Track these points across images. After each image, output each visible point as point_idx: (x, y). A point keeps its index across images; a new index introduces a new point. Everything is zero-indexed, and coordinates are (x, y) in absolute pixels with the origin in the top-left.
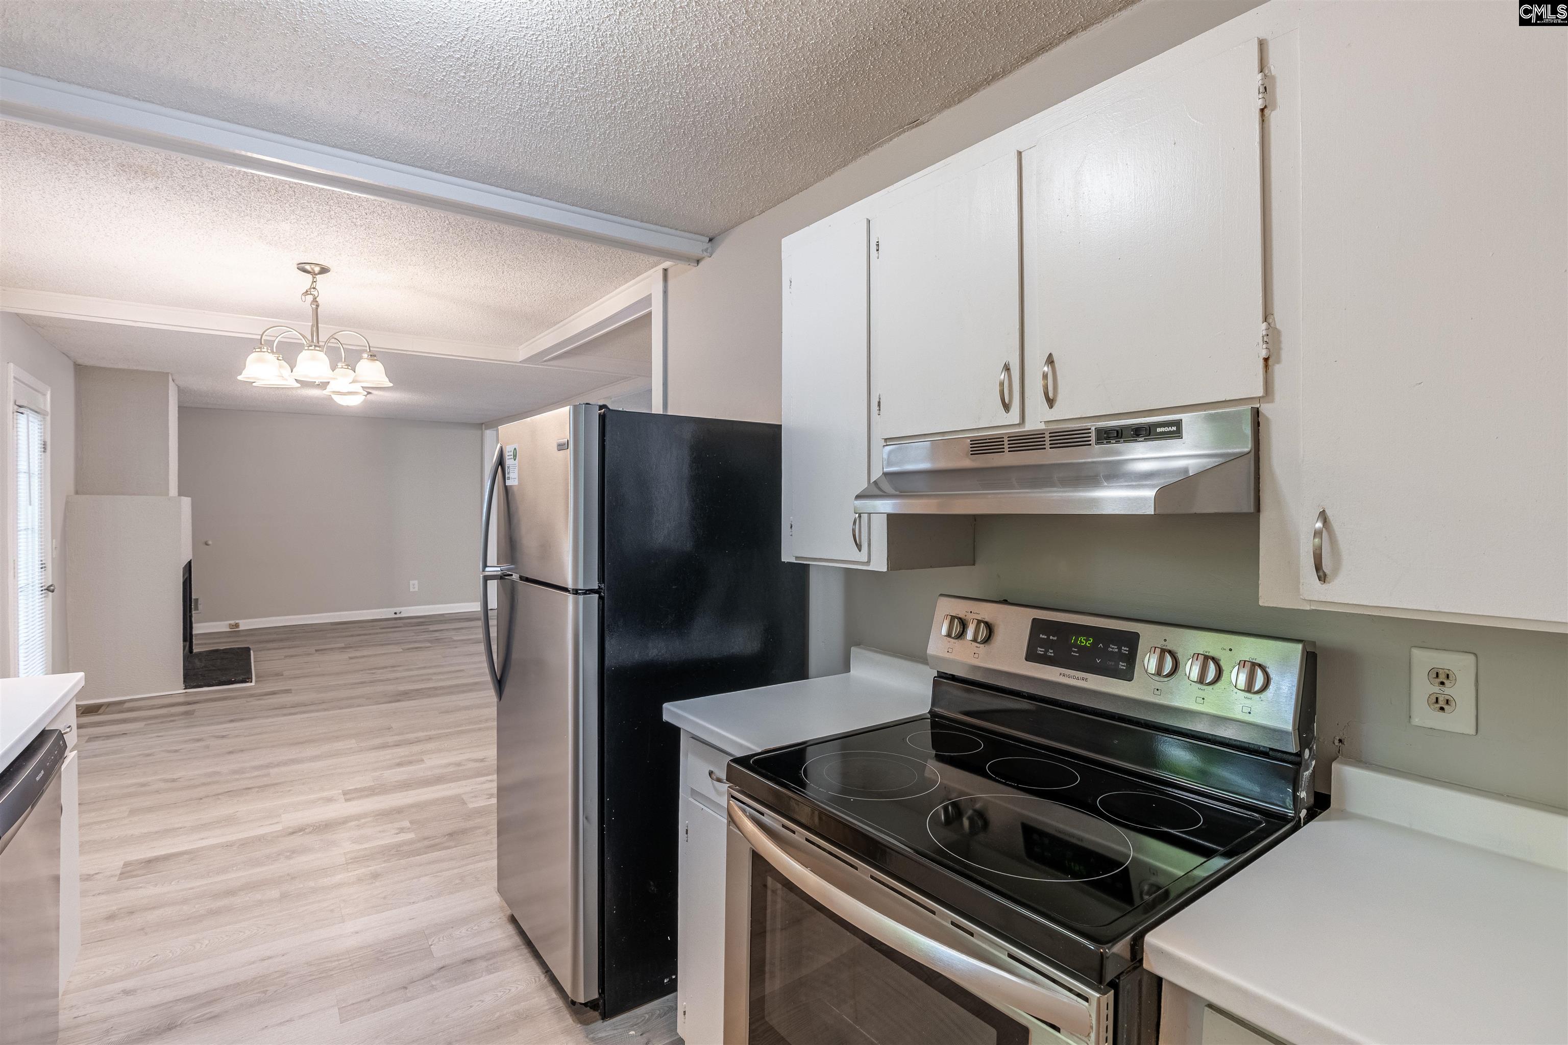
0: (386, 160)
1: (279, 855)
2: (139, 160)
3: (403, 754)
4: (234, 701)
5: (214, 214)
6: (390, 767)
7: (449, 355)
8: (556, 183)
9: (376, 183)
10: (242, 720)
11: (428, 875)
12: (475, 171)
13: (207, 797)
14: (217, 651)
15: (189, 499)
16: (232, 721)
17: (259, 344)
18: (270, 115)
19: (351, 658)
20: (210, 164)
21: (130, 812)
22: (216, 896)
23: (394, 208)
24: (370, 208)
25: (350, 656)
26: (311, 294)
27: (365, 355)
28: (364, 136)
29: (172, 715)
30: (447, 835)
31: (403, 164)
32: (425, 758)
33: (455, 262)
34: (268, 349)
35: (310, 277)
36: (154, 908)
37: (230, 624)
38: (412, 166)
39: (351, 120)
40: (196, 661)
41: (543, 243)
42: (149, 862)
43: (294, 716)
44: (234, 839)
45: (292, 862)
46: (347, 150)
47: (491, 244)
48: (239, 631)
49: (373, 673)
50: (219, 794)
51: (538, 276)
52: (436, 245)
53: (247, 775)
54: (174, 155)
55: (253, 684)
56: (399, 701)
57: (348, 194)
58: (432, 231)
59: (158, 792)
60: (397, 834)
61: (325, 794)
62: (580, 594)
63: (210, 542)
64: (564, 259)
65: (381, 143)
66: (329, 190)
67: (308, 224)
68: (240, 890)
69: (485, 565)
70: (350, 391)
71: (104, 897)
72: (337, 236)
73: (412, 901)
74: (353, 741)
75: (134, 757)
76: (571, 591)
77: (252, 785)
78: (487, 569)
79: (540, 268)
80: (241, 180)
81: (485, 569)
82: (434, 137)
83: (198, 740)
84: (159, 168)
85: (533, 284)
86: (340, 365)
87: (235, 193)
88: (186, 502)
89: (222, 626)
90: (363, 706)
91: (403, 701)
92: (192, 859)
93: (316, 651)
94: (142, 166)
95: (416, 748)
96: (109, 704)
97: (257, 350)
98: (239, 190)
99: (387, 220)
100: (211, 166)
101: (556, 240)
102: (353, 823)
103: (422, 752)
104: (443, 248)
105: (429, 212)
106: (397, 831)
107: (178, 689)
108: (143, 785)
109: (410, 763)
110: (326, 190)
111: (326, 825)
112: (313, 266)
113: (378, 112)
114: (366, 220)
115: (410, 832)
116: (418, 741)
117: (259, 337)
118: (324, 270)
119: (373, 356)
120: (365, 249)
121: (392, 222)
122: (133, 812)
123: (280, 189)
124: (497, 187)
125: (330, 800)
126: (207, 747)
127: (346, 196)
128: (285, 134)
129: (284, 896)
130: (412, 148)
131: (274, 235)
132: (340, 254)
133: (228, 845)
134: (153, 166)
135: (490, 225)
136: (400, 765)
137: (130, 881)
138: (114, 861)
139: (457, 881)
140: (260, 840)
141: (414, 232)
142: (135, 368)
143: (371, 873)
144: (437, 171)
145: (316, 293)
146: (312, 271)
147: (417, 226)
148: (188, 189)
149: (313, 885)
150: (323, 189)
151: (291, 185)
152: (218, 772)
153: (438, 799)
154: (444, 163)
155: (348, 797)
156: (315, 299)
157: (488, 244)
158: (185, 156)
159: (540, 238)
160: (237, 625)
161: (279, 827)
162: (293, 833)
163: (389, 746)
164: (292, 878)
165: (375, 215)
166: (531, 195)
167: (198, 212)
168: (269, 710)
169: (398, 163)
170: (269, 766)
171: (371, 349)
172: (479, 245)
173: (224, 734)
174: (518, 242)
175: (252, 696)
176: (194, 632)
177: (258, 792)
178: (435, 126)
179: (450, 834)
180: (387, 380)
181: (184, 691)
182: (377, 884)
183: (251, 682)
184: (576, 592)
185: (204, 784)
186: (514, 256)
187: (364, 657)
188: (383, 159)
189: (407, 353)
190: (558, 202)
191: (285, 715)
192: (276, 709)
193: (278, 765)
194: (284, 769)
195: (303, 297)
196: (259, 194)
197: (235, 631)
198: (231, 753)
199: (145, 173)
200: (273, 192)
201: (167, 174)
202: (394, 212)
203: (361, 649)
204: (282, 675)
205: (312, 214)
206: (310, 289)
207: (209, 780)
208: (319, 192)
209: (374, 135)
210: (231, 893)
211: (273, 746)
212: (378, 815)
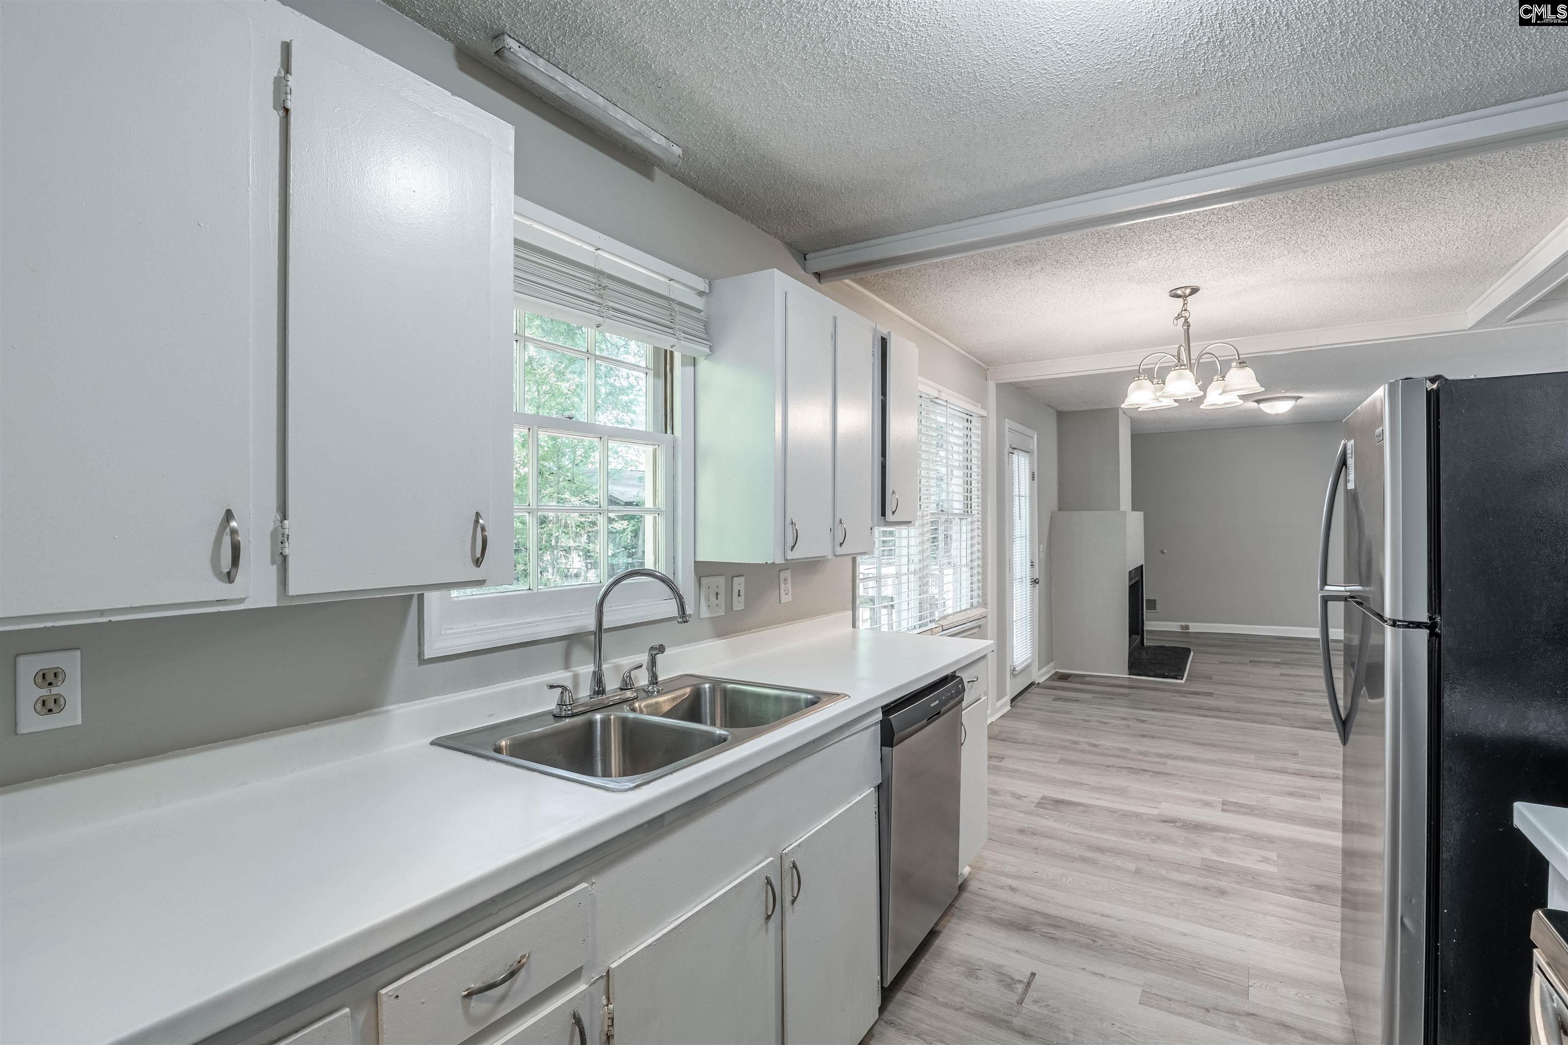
0: (1194, 170)
1: (1147, 835)
2: (1023, 253)
3: (1299, 784)
4: (1162, 693)
5: (1088, 272)
6: (1277, 793)
7: (1365, 341)
8: (1402, 102)
9: (1240, 187)
10: (1162, 710)
11: (1276, 916)
12: (1291, 138)
13: (1113, 767)
14: (1162, 647)
15: (1142, 513)
16: (1154, 710)
17: (1136, 374)
18: (1086, 179)
19: (1282, 675)
20: (1065, 236)
21: (1060, 760)
22: (1090, 848)
23: (1227, 210)
24: (1205, 219)
25: (1282, 672)
26: (1182, 317)
27: (1234, 364)
28: (1164, 159)
29: (1113, 694)
30: (1315, 886)
31: (1213, 166)
32: (1321, 795)
33: (1323, 239)
34: (1145, 376)
35: (1181, 300)
36: (1048, 837)
37: (1181, 625)
38: (1222, 164)
39: (1147, 150)
40: (1144, 653)
41: (1427, 178)
42: (1058, 802)
43: (1206, 719)
44: (1119, 808)
45: (1155, 845)
46: (1158, 177)
47: (1356, 204)
48: (1188, 632)
49: (1300, 694)
50: (1121, 767)
51: (1445, 219)
52: (1291, 229)
53: (1149, 759)
54: (1041, 240)
55: (1183, 681)
56: (1317, 729)
57: (1178, 216)
58: (1278, 217)
59: (1082, 751)
60: (1260, 861)
61: (1206, 798)
62: (1399, 626)
63: (1165, 551)
64: (1472, 186)
65: (1183, 157)
66: (1161, 219)
67: (1159, 254)
68: (1107, 851)
69: (1324, 582)
70: (1227, 401)
71: (1022, 815)
72: (1190, 257)
73: (1248, 933)
74: (1253, 757)
75: (1077, 719)
76: (1388, 621)
77: (1149, 769)
78: (1327, 588)
79: (1442, 207)
80: (1092, 239)
81: (1324, 587)
82: (1228, 127)
83: (1124, 719)
84: (1037, 254)
85: (1443, 229)
86: (1215, 378)
87: (1093, 252)
88: (1139, 515)
89: (1174, 626)
90: (1276, 725)
91: (1322, 730)
92: (1084, 812)
93: (1250, 661)
94: (1027, 257)
95: (1317, 783)
96: (1076, 676)
97: (1136, 379)
98: (1094, 248)
99: (1226, 225)
100: (1067, 238)
101: (1445, 167)
102: (1221, 834)
103: (1323, 790)
104: (1301, 230)
105: (1264, 199)
106: (1261, 859)
107: (1123, 674)
108: (1075, 743)
109: (1304, 796)
110: (1158, 219)
111: (1195, 825)
112: (1183, 290)
113: (1165, 132)
114: (1207, 232)
115: (1275, 865)
116: (1322, 777)
117: (1138, 368)
118: (1195, 291)
119: (1242, 363)
120: (1221, 259)
121: (1232, 224)
122: (1062, 761)
123: (1122, 235)
124: (1327, 141)
125: (1207, 804)
126: (1128, 726)
127: (1177, 218)
128: (1103, 189)
129: (1138, 872)
130: (1212, 147)
131: (1138, 274)
132: (1201, 271)
133: (1112, 811)
134: (1033, 254)
135: (1342, 185)
136: (1291, 794)
137: (1041, 811)
138: (1035, 791)
139: (1307, 939)
140: (1137, 816)
141: (1260, 225)
142: (1095, 408)
143: (1219, 888)
144: (1250, 157)
145: (1187, 315)
146: (1183, 295)
147: (1260, 218)
148: (1062, 262)
149: (1164, 874)
150: (1155, 220)
151: (1129, 228)
152: (1129, 750)
153: (1318, 844)
154: (1253, 146)
155: (1225, 807)
156: (1186, 319)
157: (1352, 206)
158: (1050, 238)
159: (1419, 174)
160: (1187, 627)
161: (1155, 812)
162: (1165, 821)
163: (1287, 773)
164: (1150, 860)
165: (1213, 224)
166: (1375, 130)
167: (1076, 276)
168: (1188, 707)
169: (1207, 167)
170: (1168, 756)
171: (1240, 356)
172: (1341, 211)
173: (1144, 719)
174: (1391, 189)
175: (1178, 692)
176: (1145, 628)
177: (1151, 776)
178: (1223, 116)
179: (1318, 886)
180: (1258, 385)
181: (1128, 676)
182: (1221, 900)
183: (1182, 679)
184: (1394, 624)
185: (1115, 756)
186: (1395, 206)
187: (1297, 675)
188: (1192, 170)
189: (1313, 349)
190: (1419, 122)
191: (1199, 715)
192: (1194, 708)
193: (1177, 758)
194: (1181, 763)
195: (1175, 321)
196: (1109, 245)
197: (1185, 633)
198: (1143, 736)
199: (1031, 261)
200: (1118, 239)
201: (1043, 256)
202: (1229, 214)
203: (1298, 667)
204: (1211, 679)
205: (1158, 245)
206: (1182, 311)
207: (1120, 753)
208: (1154, 224)
209: (1173, 153)
210: (1100, 850)
211: (1178, 741)
212: (1247, 836)
